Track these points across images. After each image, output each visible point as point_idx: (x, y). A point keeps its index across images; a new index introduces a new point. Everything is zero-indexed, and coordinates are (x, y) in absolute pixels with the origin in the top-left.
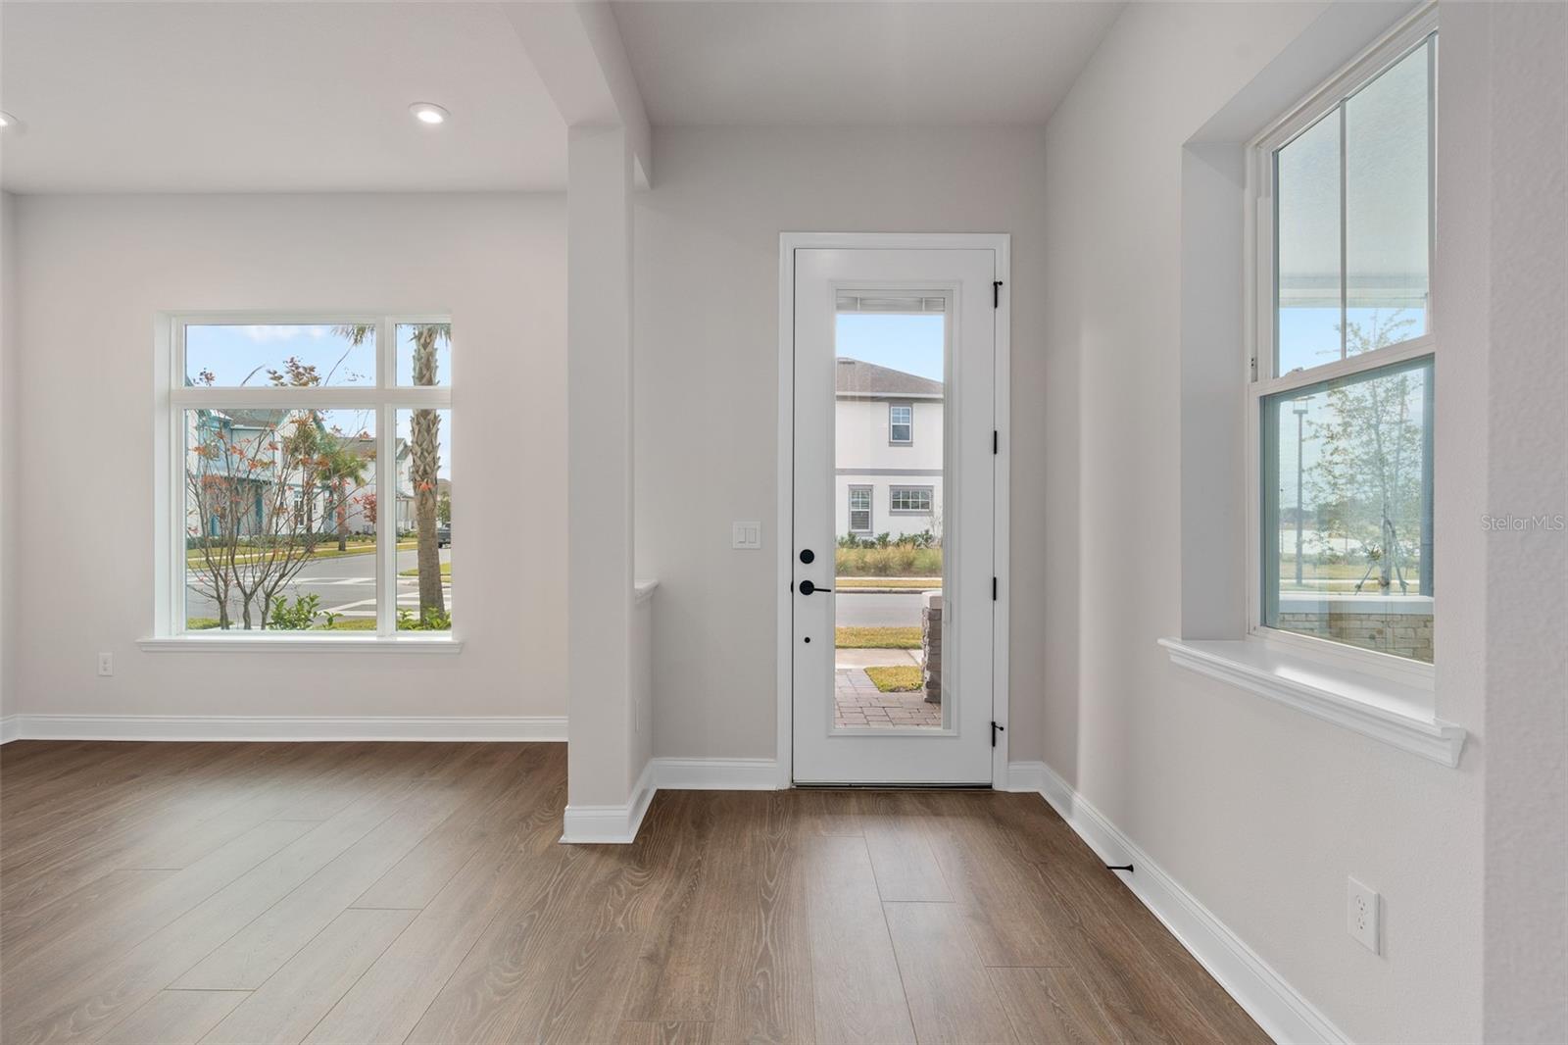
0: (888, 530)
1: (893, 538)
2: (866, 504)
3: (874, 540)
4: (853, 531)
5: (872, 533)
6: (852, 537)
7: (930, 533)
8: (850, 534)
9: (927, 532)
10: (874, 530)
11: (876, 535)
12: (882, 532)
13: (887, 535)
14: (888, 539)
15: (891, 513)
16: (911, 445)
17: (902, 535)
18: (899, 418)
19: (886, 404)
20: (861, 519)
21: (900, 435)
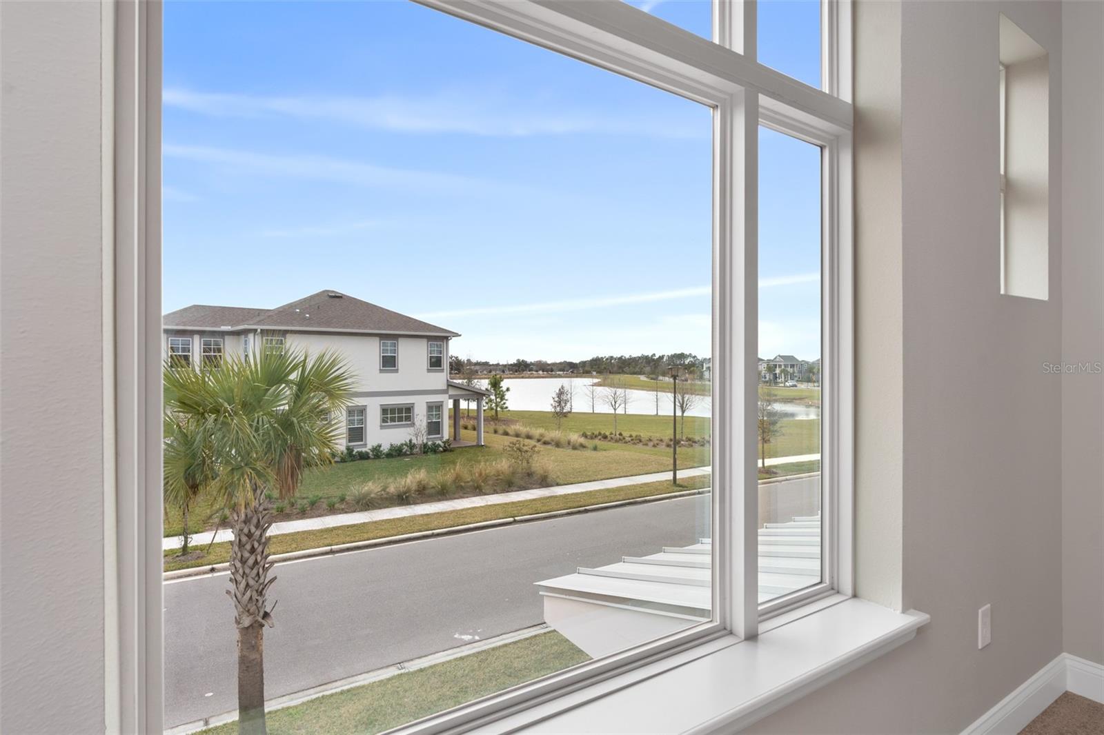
0: (380, 443)
1: (385, 448)
2: (361, 422)
3: (369, 451)
4: (350, 444)
5: (366, 444)
6: (350, 450)
7: (413, 442)
8: (348, 448)
9: (410, 441)
10: (368, 443)
11: (369, 446)
12: (375, 444)
13: (380, 446)
14: (381, 449)
15: (382, 427)
16: (397, 371)
17: (392, 445)
18: (387, 350)
19: (377, 339)
20: (357, 434)
21: (389, 363)
